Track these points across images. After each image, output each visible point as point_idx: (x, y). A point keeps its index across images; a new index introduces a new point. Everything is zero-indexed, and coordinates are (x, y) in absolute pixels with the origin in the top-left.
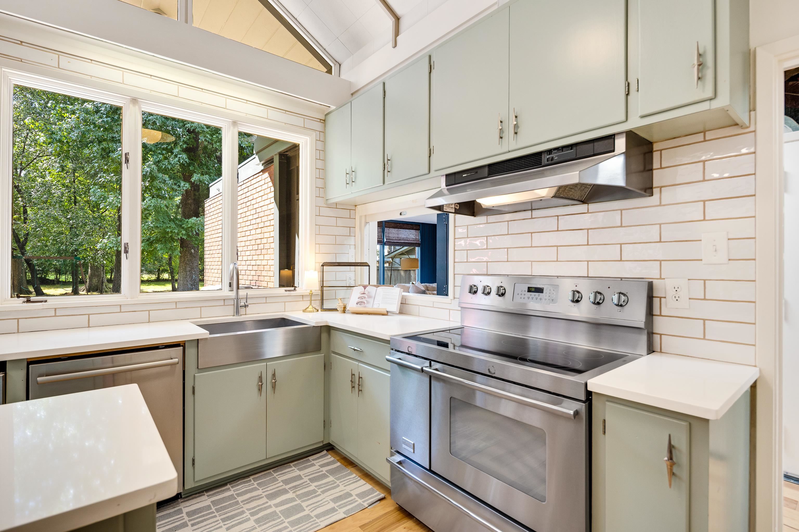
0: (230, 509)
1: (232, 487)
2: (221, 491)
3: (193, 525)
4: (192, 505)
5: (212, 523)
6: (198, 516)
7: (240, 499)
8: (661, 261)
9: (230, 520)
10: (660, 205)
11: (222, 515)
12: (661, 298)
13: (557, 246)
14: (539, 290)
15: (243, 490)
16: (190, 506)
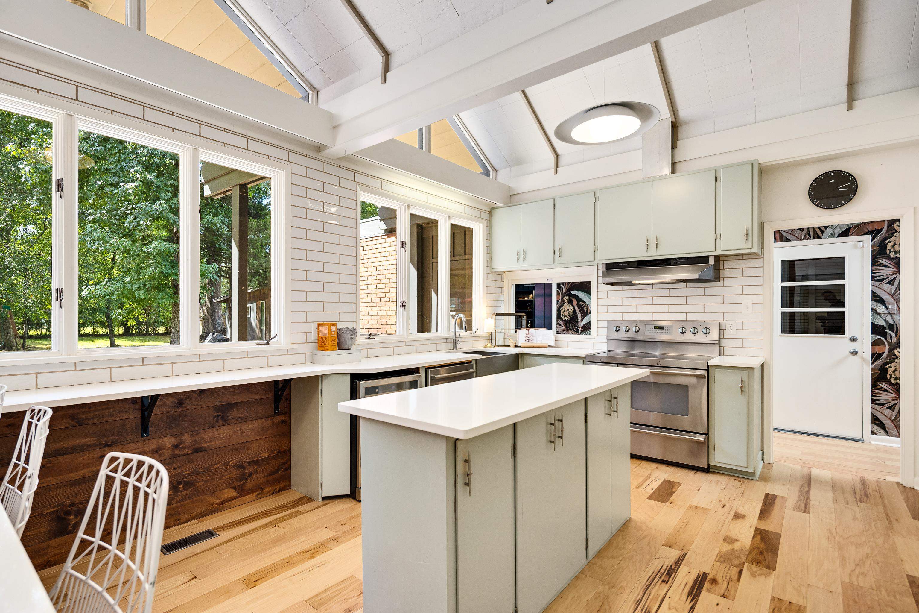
8: (723, 313)
10: (723, 286)
12: (723, 330)
13: (669, 305)
14: (662, 328)
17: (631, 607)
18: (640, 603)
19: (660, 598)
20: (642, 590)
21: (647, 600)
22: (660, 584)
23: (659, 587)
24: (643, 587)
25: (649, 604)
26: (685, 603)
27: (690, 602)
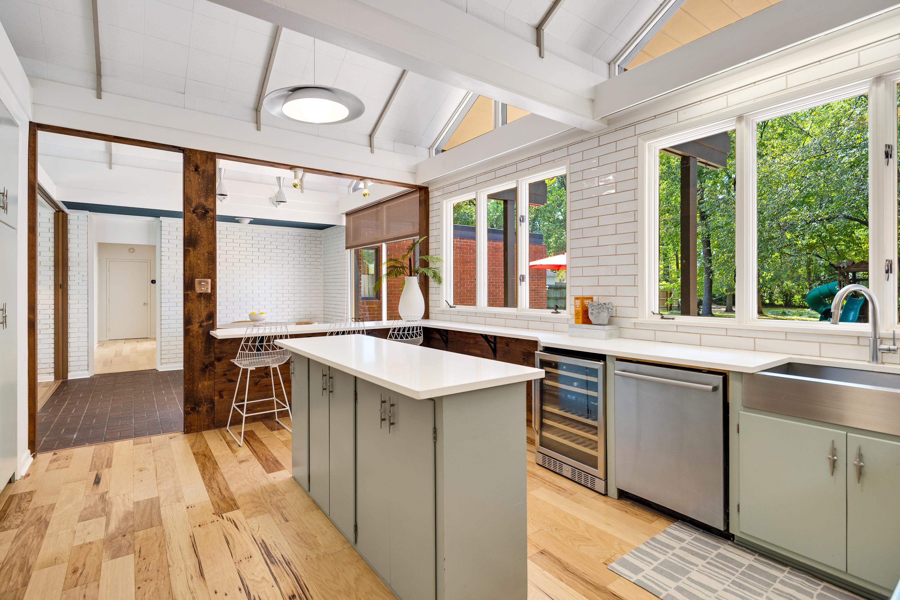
0: (754, 582)
1: (789, 573)
2: (772, 566)
3: (709, 563)
4: (732, 552)
5: (722, 575)
6: (723, 562)
7: (777, 585)
9: (739, 588)
11: (740, 579)
15: (794, 583)
16: (730, 552)
17: (288, 556)
18: (286, 563)
19: (278, 579)
20: (297, 573)
21: (285, 570)
22: (292, 591)
23: (290, 588)
24: (301, 577)
25: (280, 569)
26: (257, 592)
27: (254, 598)
